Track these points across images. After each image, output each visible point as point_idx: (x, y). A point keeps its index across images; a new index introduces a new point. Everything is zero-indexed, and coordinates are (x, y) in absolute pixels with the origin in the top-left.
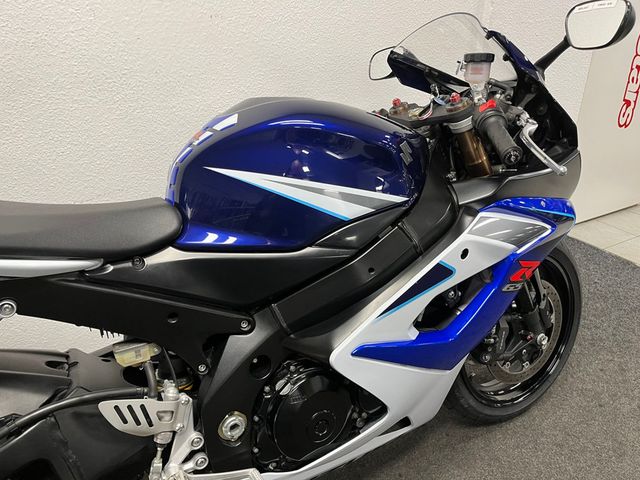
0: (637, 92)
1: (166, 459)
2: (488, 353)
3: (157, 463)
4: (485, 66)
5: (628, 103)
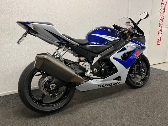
0: (160, 38)
1: (87, 72)
2: (133, 71)
3: (86, 72)
4: (129, 23)
5: (159, 40)
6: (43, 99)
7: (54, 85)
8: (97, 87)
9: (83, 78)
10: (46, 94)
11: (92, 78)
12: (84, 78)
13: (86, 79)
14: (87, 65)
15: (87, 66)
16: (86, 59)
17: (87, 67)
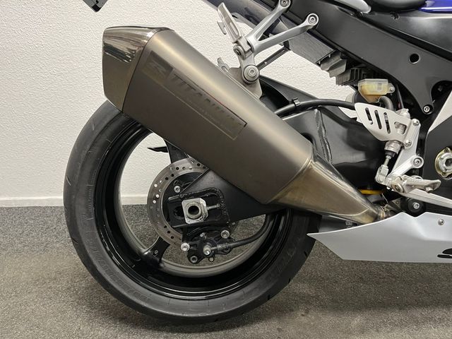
6: (160, 255)
7: (203, 202)
8: (439, 256)
9: (364, 192)
10: (169, 236)
11: (416, 206)
12: (365, 196)
13: (379, 203)
14: (398, 125)
15: (399, 131)
16: (395, 93)
17: (396, 134)
